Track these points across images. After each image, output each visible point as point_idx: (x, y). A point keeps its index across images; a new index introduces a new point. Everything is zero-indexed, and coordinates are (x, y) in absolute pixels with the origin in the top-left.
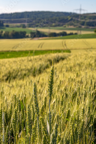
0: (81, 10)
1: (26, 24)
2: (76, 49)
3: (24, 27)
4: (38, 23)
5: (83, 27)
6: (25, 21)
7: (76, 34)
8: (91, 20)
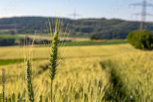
0: (75, 15)
1: (15, 30)
2: (70, 57)
3: (13, 33)
4: (29, 28)
5: (78, 33)
6: (13, 27)
7: (70, 41)
8: (87, 26)
